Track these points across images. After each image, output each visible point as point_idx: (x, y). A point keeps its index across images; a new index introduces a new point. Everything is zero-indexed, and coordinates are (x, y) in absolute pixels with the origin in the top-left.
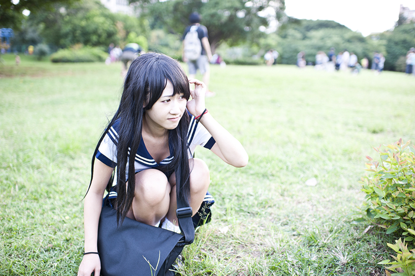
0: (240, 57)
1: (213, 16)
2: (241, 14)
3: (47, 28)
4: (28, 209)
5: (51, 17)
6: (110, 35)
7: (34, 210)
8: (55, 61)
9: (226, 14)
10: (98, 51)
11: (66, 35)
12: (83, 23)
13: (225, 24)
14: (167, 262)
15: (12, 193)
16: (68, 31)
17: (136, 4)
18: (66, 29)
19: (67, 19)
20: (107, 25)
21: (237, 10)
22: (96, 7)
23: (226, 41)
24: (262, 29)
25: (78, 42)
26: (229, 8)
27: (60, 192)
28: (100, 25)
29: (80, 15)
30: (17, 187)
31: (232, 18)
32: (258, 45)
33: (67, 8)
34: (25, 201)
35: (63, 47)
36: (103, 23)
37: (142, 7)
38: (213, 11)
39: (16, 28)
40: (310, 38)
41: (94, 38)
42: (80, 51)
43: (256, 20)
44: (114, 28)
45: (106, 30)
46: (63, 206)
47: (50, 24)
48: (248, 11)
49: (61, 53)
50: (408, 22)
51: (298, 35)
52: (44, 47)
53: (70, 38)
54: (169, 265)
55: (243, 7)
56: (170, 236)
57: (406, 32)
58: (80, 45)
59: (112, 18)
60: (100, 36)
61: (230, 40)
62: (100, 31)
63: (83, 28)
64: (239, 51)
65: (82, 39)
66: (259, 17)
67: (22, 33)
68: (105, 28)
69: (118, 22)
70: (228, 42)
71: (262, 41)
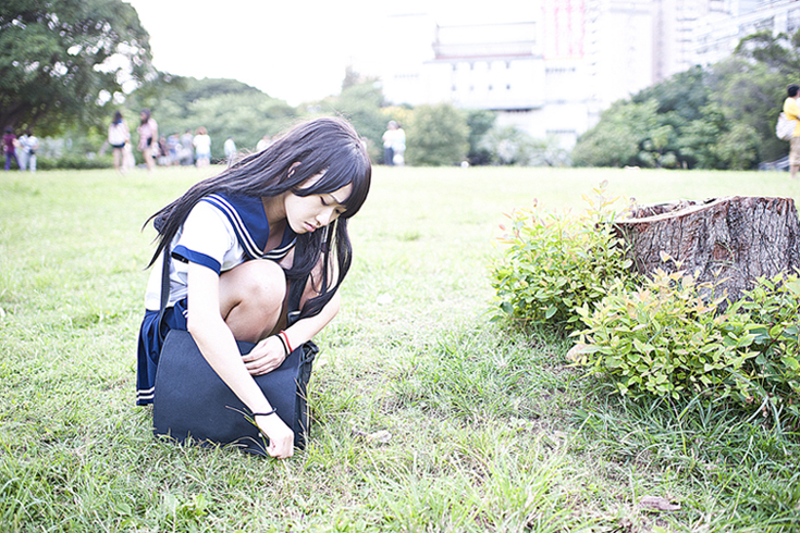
40: (194, 113)
50: (362, 80)
51: (175, 110)
57: (361, 96)
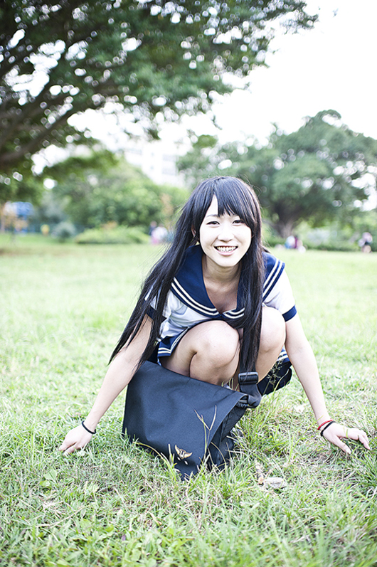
0: (326, 242)
1: (290, 185)
2: (328, 184)
3: (74, 202)
4: (50, 381)
5: (79, 189)
6: (152, 212)
7: (57, 382)
8: (82, 243)
9: (307, 184)
10: (136, 232)
11: (96, 213)
12: (119, 197)
13: (307, 197)
14: (224, 425)
15: (32, 365)
16: (98, 207)
17: (187, 171)
18: (95, 204)
19: (98, 191)
20: (150, 200)
21: (322, 177)
22: (136, 176)
23: (307, 220)
24: (357, 203)
25: (111, 220)
26: (311, 176)
27: (90, 367)
28: (140, 199)
29: (115, 186)
30: (38, 359)
31: (315, 189)
32: (351, 225)
33: (100, 177)
34: (47, 373)
35: (92, 227)
36: (144, 197)
37: (196, 176)
38: (290, 179)
39: (35, 203)
41: (132, 216)
42: (113, 231)
43: (349, 191)
44: (159, 203)
45: (147, 206)
46: (94, 380)
47: (77, 197)
48: (339, 180)
49: (89, 234)
52: (68, 226)
53: (100, 216)
54: (226, 431)
55: (331, 174)
56: (228, 395)
58: (113, 224)
59: (156, 191)
60: (139, 213)
61: (312, 218)
62: (139, 207)
63: (117, 203)
64: (325, 234)
65: (116, 217)
66: (353, 188)
67: (42, 209)
68: (146, 204)
69: (164, 194)
70: (310, 221)
71: (357, 221)
